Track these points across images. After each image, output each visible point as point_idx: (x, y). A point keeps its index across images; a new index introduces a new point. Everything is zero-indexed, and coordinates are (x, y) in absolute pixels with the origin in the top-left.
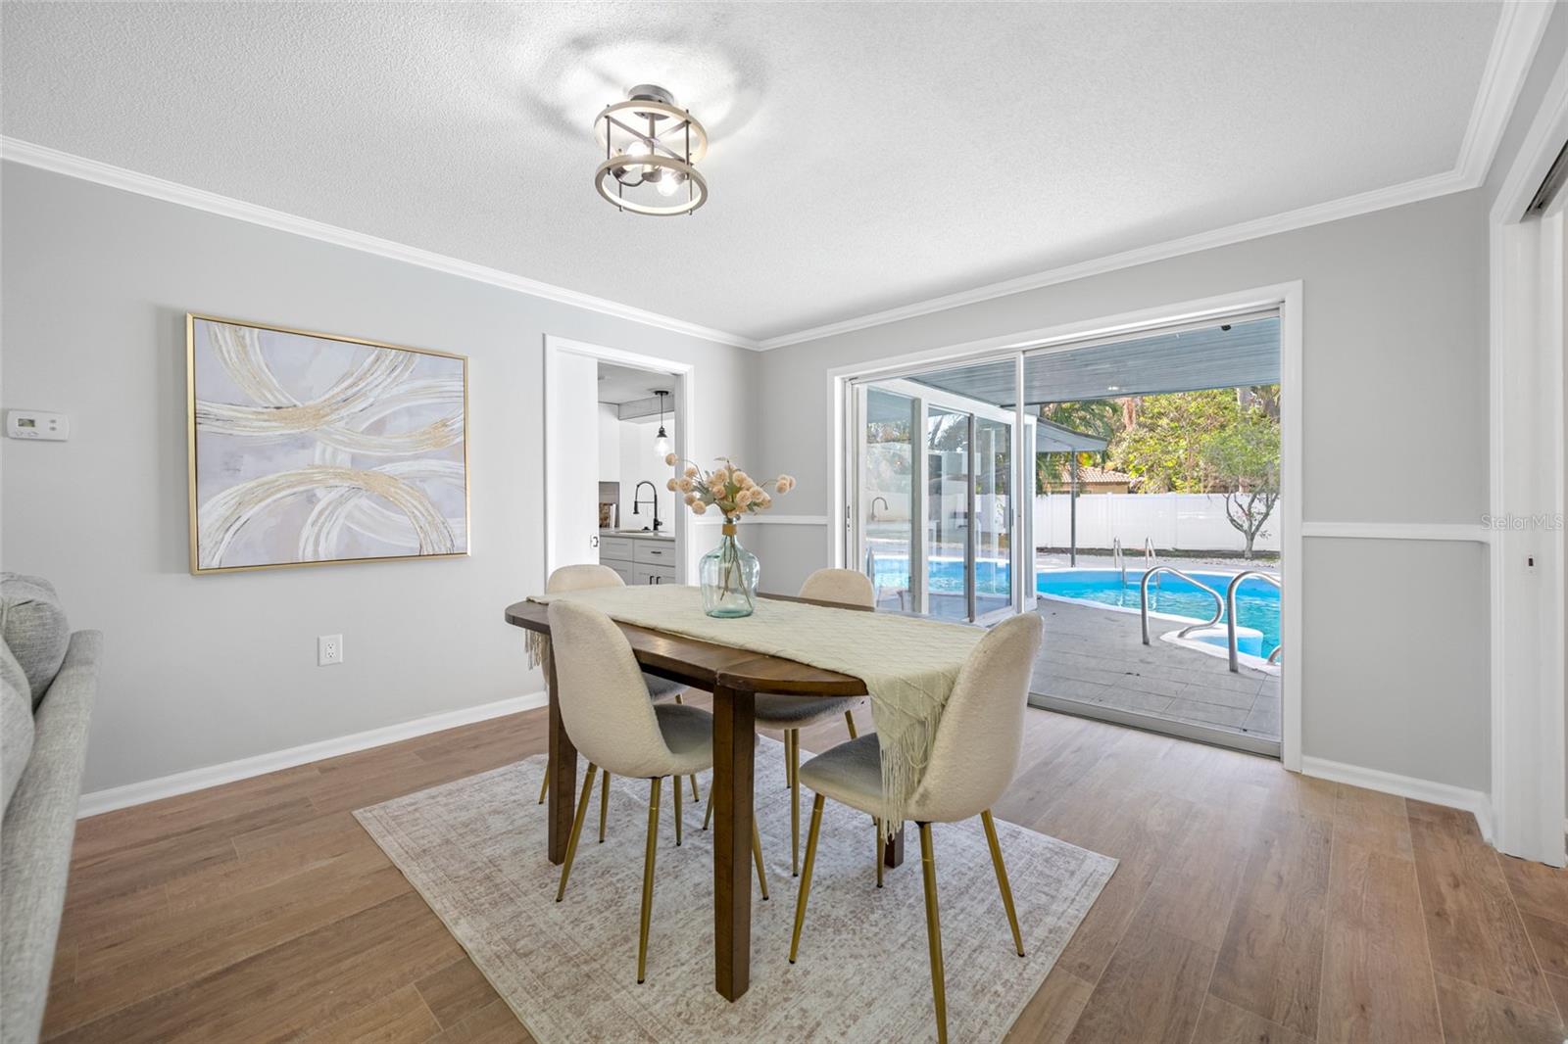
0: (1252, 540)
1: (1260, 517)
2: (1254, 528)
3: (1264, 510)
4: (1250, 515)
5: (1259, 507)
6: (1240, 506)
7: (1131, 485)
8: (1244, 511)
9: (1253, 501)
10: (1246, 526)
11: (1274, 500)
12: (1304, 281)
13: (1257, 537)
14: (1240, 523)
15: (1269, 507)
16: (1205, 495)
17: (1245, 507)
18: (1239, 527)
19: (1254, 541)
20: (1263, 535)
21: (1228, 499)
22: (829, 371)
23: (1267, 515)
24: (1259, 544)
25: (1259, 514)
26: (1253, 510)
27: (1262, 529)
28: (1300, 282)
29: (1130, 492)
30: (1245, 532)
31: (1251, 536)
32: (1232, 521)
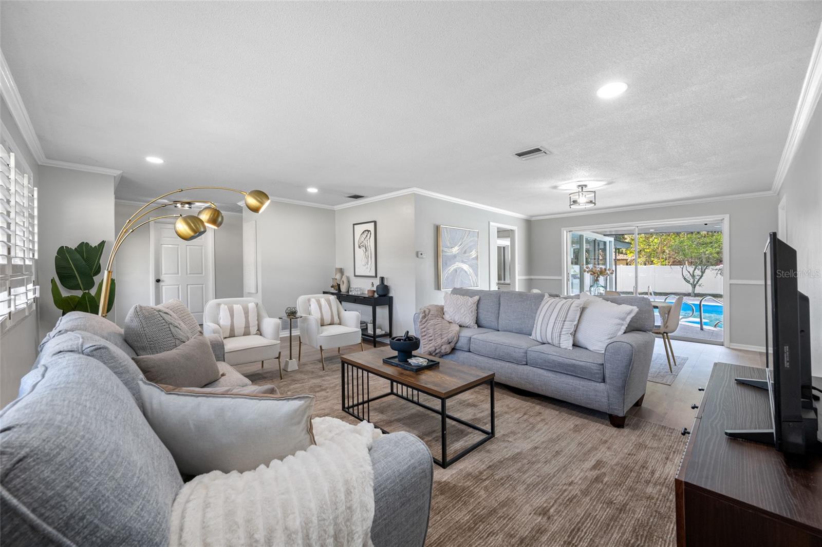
0: (695, 288)
1: (698, 277)
2: (695, 282)
3: (700, 274)
4: (693, 276)
5: (698, 272)
6: (689, 272)
7: (628, 261)
8: (691, 275)
9: (695, 270)
10: (691, 281)
11: (705, 269)
12: (730, 215)
13: (697, 287)
14: (689, 280)
15: (703, 273)
16: (669, 266)
17: (691, 273)
18: (688, 282)
19: (696, 288)
20: (700, 286)
21: (682, 268)
22: (562, 229)
23: (702, 276)
24: (698, 290)
25: (698, 276)
26: (695, 274)
27: (700, 282)
28: (728, 215)
29: (627, 264)
30: (691, 284)
31: (694, 286)
32: (685, 279)
